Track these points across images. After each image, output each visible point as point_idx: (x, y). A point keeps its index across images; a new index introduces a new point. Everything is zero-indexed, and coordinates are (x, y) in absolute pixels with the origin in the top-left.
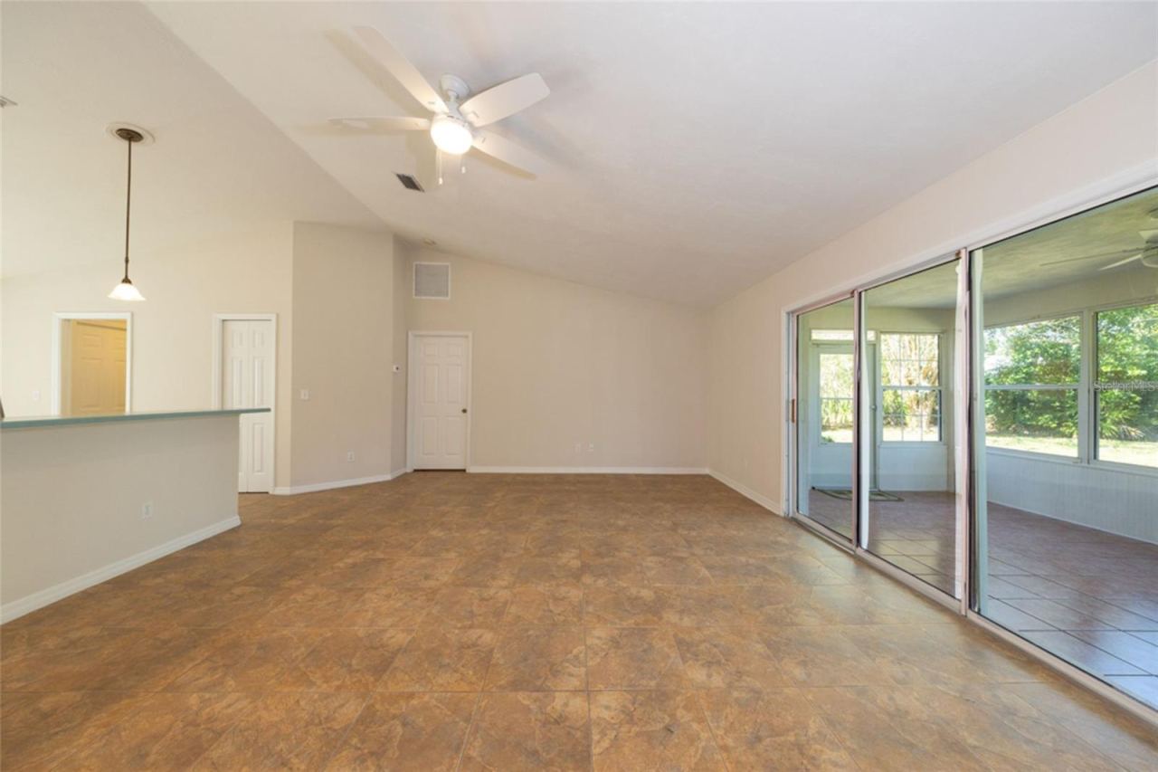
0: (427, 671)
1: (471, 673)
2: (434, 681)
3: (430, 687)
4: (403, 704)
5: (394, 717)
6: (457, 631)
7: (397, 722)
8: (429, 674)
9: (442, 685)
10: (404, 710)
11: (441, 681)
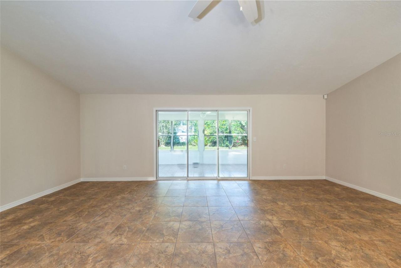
0: (291, 260)
1: (281, 246)
2: (294, 256)
3: (297, 256)
4: (311, 262)
5: (318, 263)
6: (260, 257)
7: (319, 261)
8: (292, 259)
9: (293, 253)
10: (313, 261)
11: (292, 254)
